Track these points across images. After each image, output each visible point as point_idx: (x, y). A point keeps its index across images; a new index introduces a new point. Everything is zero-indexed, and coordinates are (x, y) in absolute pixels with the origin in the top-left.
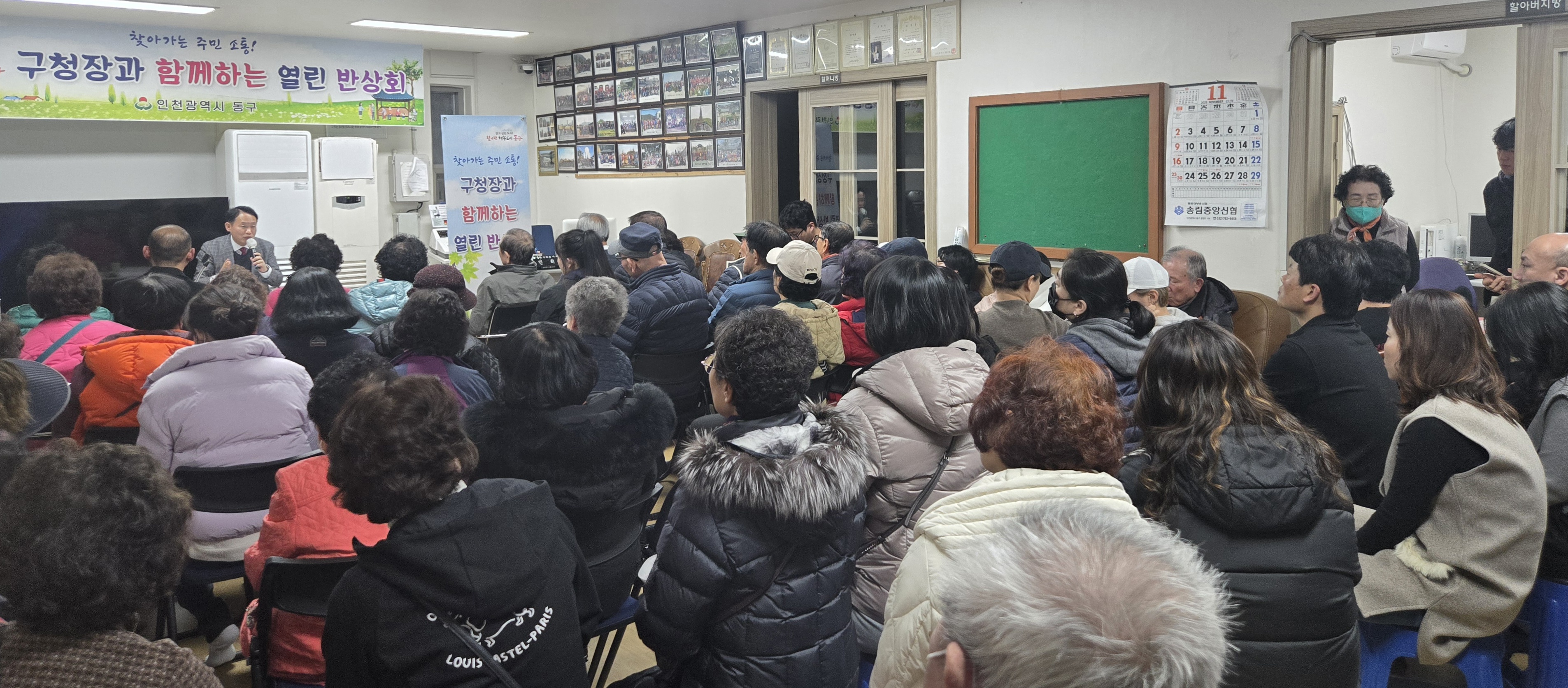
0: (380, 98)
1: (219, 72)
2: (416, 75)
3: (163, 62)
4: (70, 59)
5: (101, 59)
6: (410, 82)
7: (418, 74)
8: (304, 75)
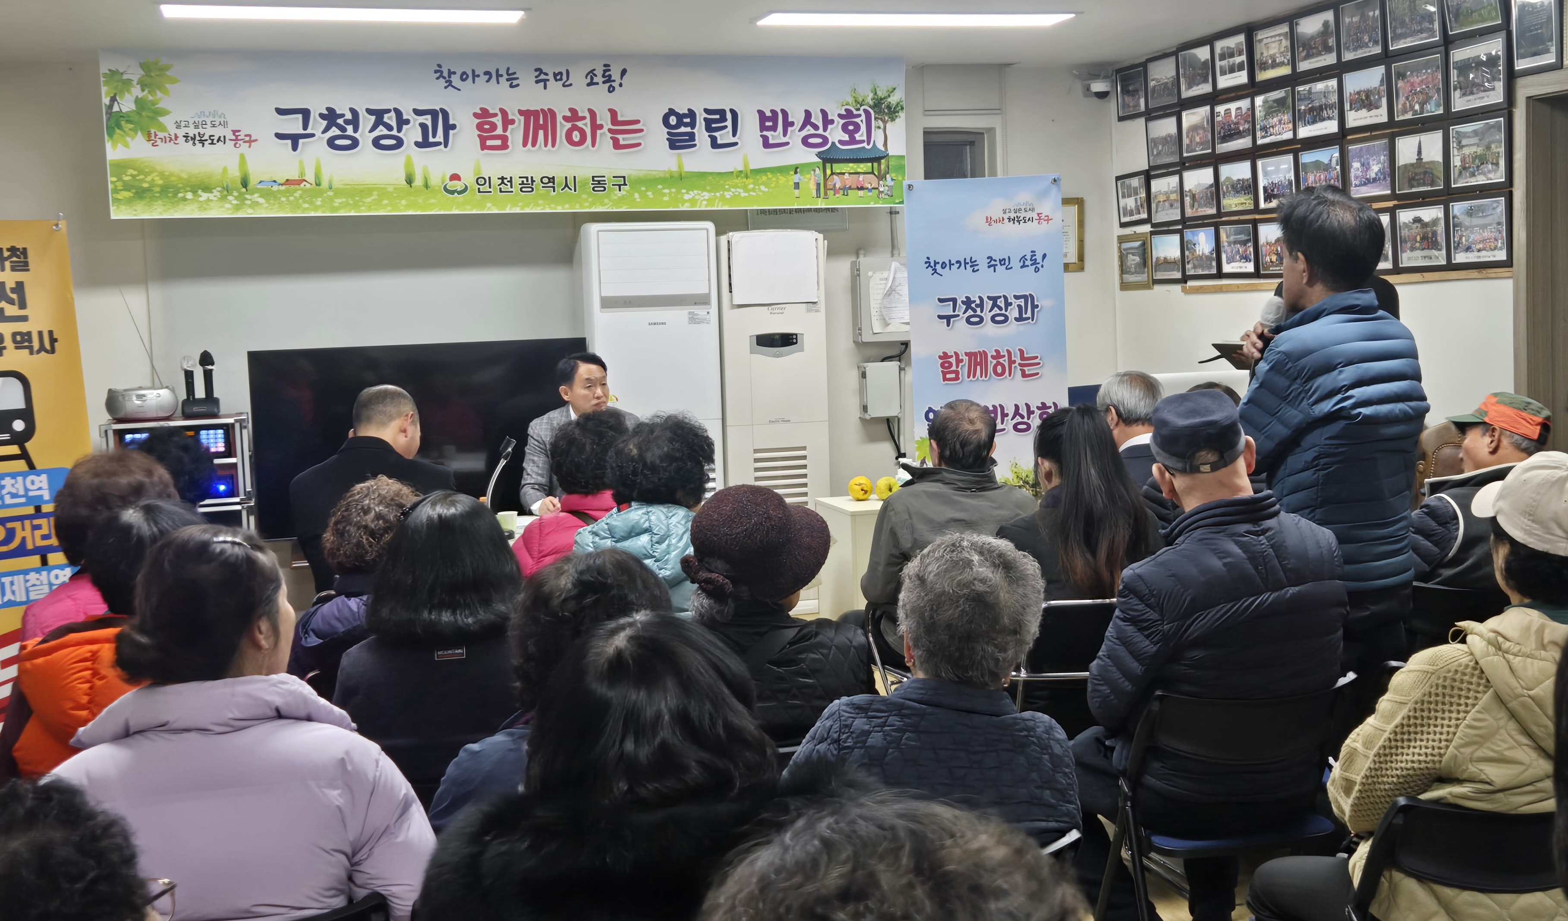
0: (829, 158)
1: (569, 125)
2: (892, 112)
3: (485, 113)
4: (349, 116)
5: (393, 114)
6: (882, 126)
7: (895, 112)
8: (703, 123)
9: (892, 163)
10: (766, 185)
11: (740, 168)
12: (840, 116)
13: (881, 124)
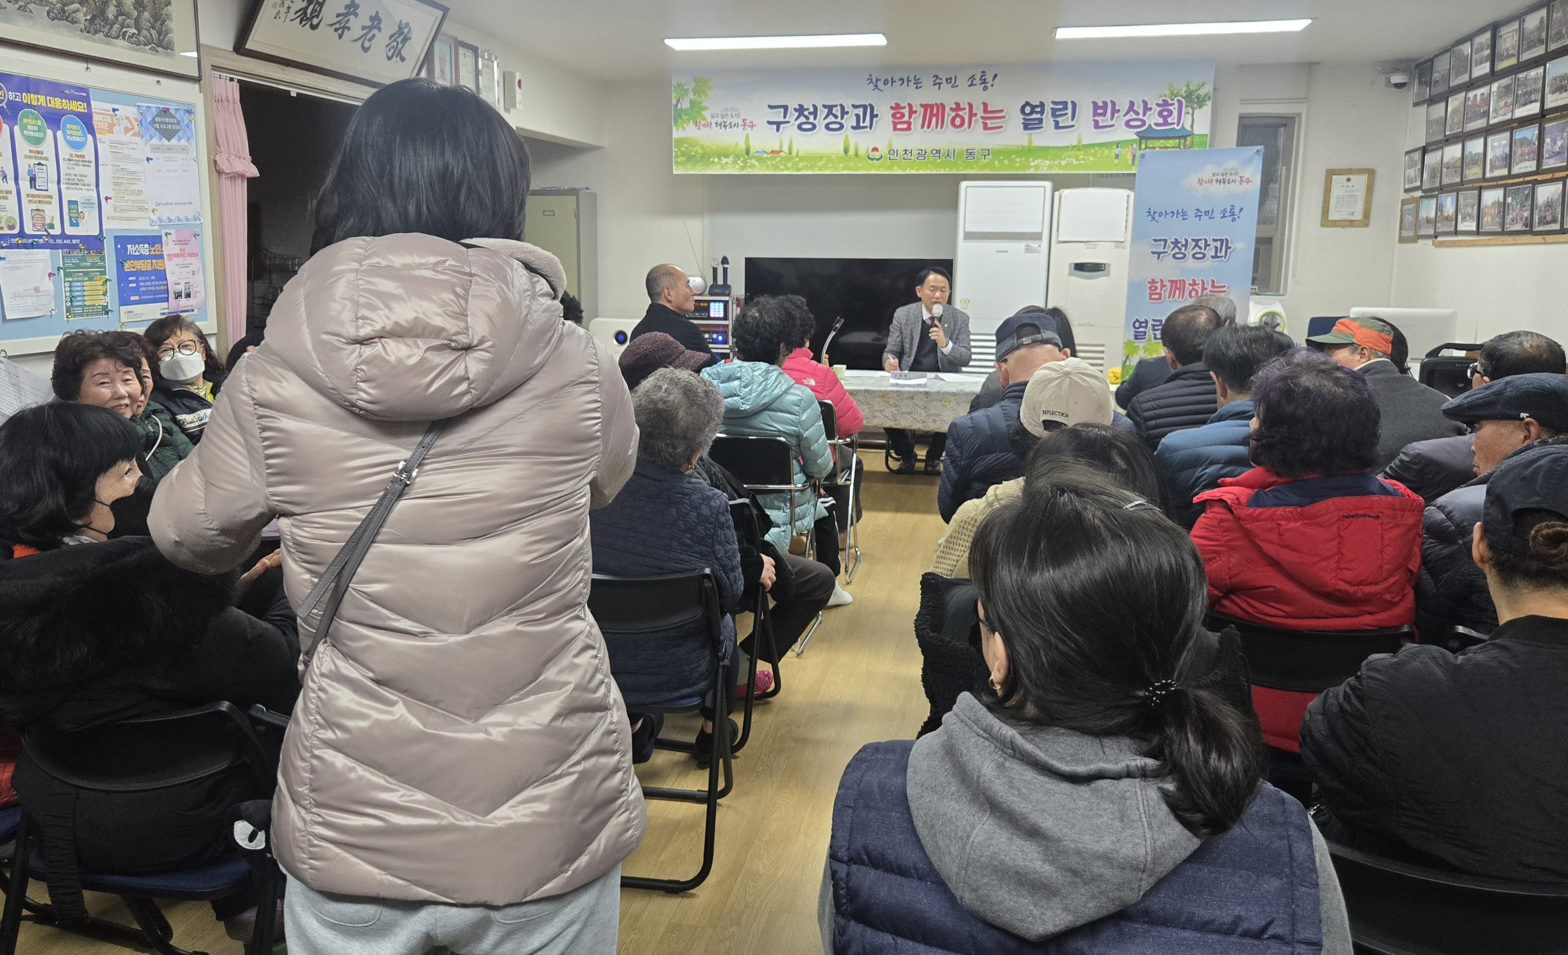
0: (1146, 136)
1: (953, 114)
2: (1201, 102)
3: (897, 107)
4: (812, 110)
5: (839, 108)
6: (1191, 112)
7: (1204, 101)
8: (1050, 112)
9: (1196, 140)
10: (1094, 155)
11: (1075, 143)
12: (1158, 105)
13: (1190, 110)
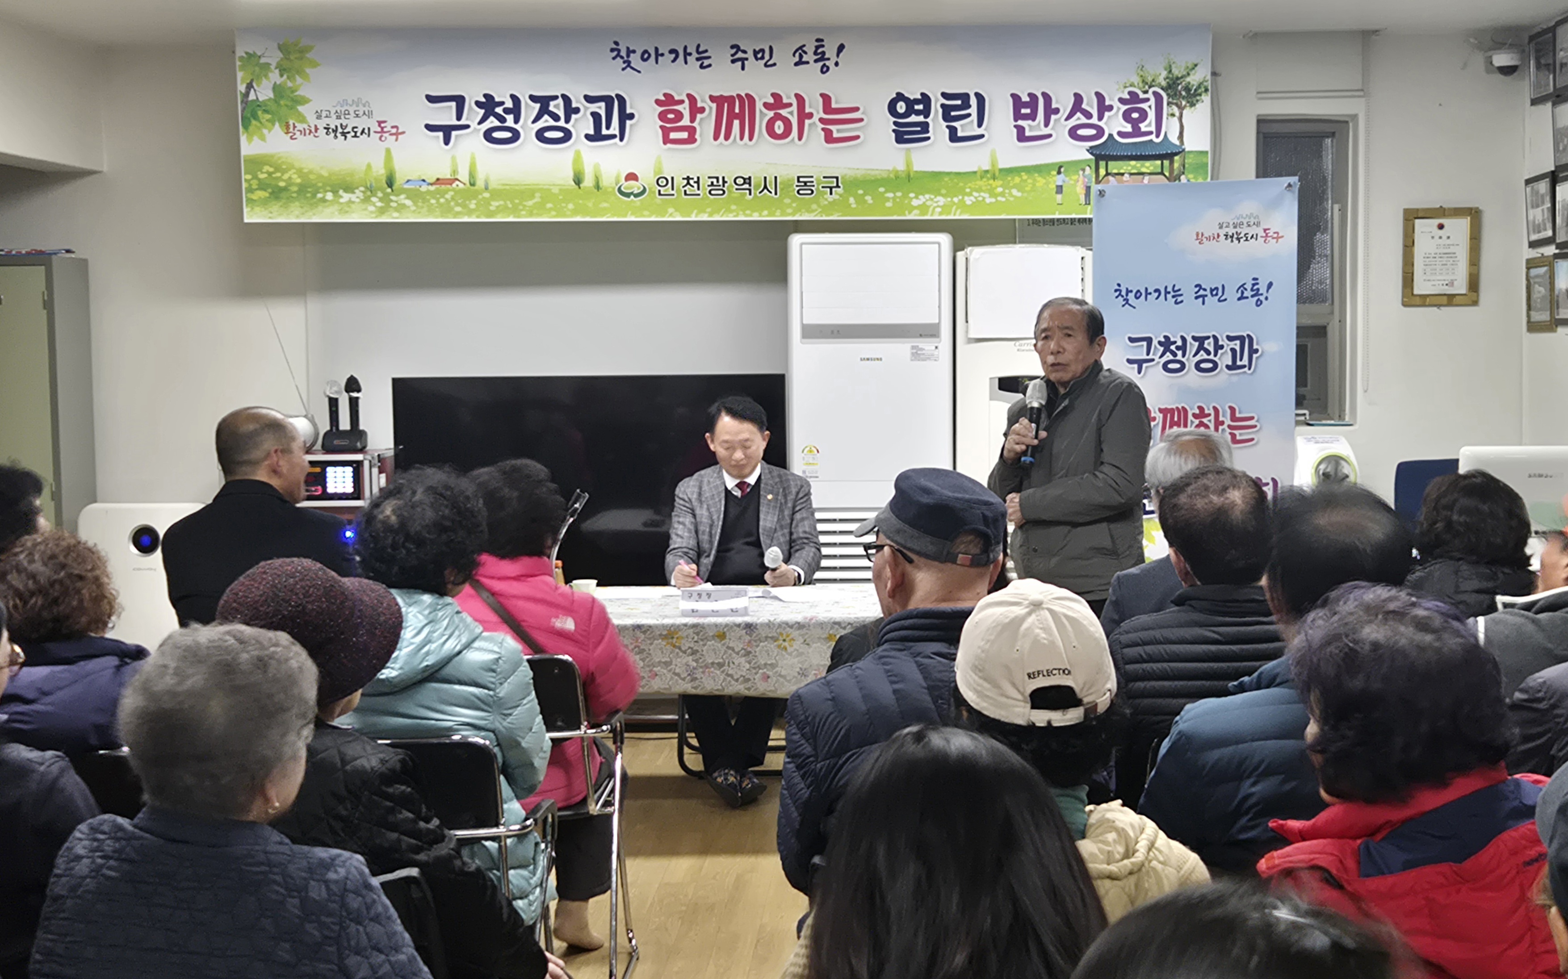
0: (1103, 155)
1: (771, 114)
2: (1192, 96)
3: (669, 100)
4: (509, 104)
5: (560, 101)
6: (1177, 114)
7: (1197, 94)
8: (940, 111)
9: (1189, 161)
10: (1019, 187)
11: (986, 167)
12: (1122, 101)
13: (1175, 110)
